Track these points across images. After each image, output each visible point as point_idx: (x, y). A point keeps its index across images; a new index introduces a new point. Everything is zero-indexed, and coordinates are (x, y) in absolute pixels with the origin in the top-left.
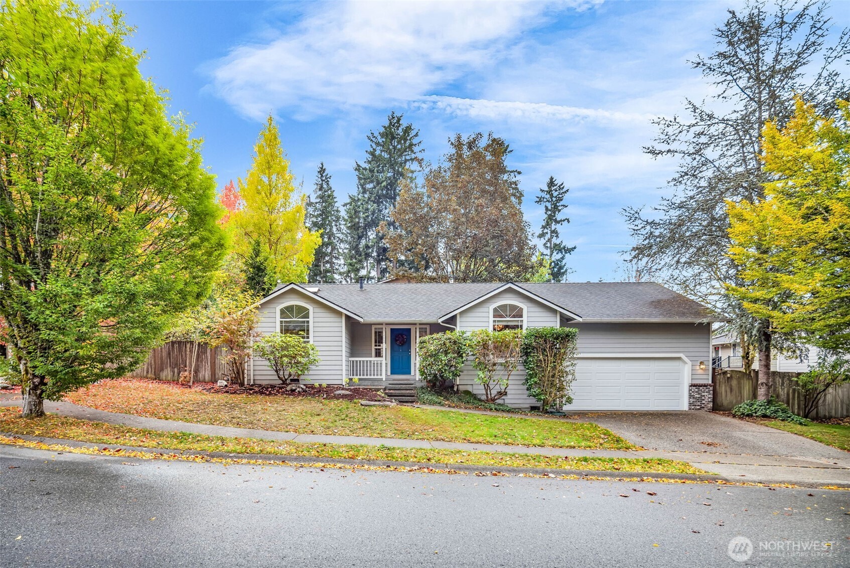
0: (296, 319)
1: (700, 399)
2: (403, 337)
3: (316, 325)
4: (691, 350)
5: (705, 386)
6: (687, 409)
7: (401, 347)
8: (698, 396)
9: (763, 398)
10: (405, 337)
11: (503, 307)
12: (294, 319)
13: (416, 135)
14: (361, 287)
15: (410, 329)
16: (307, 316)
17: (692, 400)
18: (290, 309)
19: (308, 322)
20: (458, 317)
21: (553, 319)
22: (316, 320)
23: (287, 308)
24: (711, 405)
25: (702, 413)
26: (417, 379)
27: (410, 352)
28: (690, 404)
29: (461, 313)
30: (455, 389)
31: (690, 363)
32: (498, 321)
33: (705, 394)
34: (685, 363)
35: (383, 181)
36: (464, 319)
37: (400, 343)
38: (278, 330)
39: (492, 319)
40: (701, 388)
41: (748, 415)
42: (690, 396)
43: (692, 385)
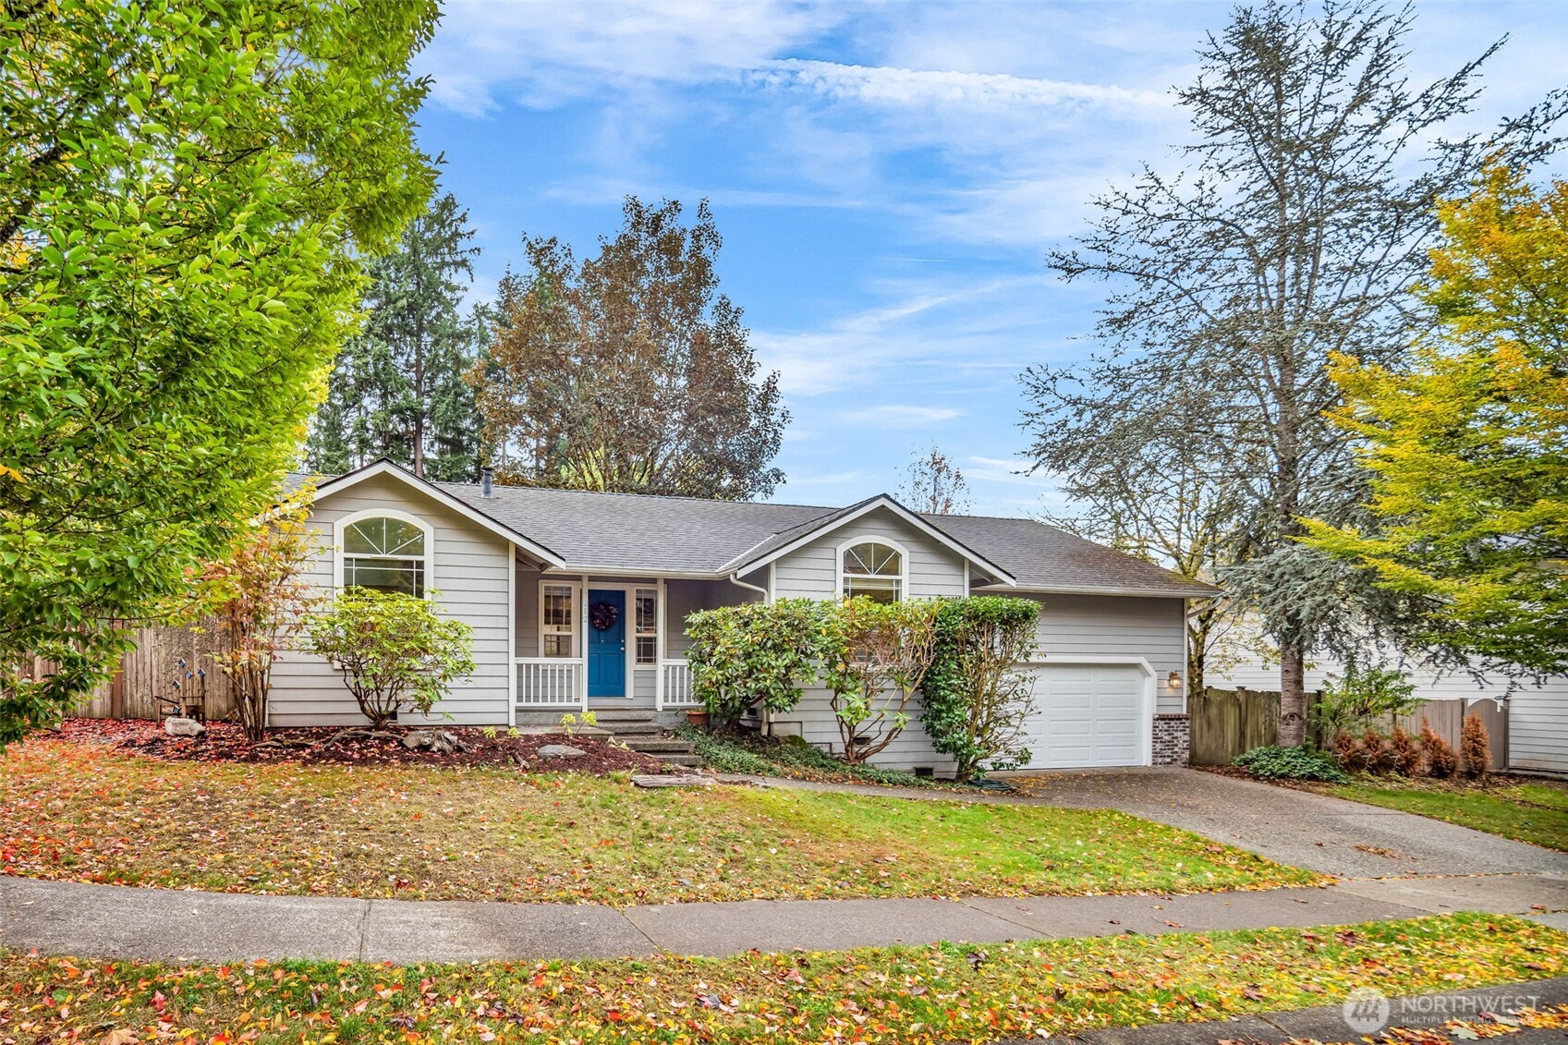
0: (388, 556)
1: (1170, 745)
2: (609, 611)
3: (443, 572)
4: (1156, 649)
5: (1178, 718)
6: (1150, 764)
7: (602, 634)
8: (1168, 738)
9: (1294, 742)
10: (615, 610)
11: (863, 550)
12: (383, 556)
13: (463, 219)
14: (487, 492)
15: (624, 592)
16: (419, 549)
17: (1159, 746)
18: (372, 528)
19: (420, 564)
20: (773, 568)
21: (958, 580)
22: (444, 560)
23: (364, 525)
24: (1186, 755)
25: (1176, 769)
26: (660, 709)
27: (624, 645)
28: (1155, 754)
29: (778, 561)
30: (764, 732)
31: (1155, 675)
32: (854, 580)
33: (1180, 734)
34: (1146, 674)
35: (402, 298)
36: (785, 573)
37: (603, 623)
38: (339, 580)
39: (841, 575)
40: (1173, 723)
41: (1282, 776)
42: (1156, 738)
43: (1162, 718)
